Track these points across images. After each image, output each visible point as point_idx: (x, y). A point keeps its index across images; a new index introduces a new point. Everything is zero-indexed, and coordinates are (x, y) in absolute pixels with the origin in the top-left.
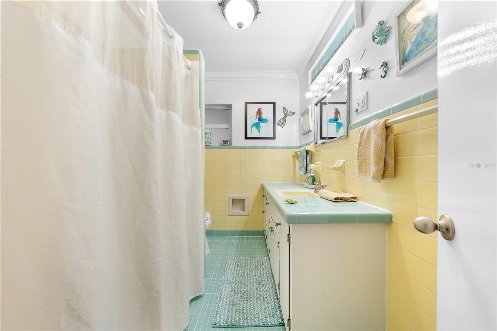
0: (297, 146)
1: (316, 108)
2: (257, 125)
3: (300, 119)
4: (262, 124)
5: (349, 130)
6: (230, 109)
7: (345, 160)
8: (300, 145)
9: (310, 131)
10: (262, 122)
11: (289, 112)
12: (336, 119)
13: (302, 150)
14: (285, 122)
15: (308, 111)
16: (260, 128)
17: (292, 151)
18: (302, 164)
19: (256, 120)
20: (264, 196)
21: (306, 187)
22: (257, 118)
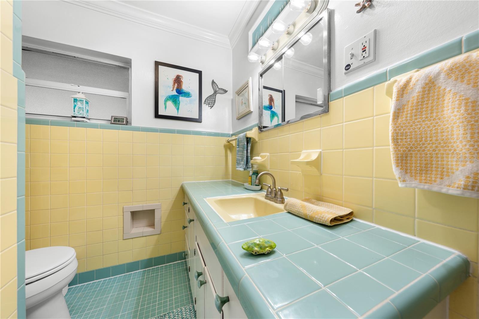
0: (229, 134)
1: (260, 80)
2: (174, 99)
3: (232, 100)
4: (182, 99)
5: (330, 101)
6: (129, 68)
7: (321, 150)
8: (234, 132)
9: (250, 113)
10: (182, 96)
11: (220, 88)
12: (270, 107)
13: (241, 137)
14: (215, 100)
15: (247, 85)
16: (179, 103)
17: (224, 140)
18: (241, 157)
19: (173, 90)
20: (185, 204)
21: (246, 189)
22: (175, 88)
